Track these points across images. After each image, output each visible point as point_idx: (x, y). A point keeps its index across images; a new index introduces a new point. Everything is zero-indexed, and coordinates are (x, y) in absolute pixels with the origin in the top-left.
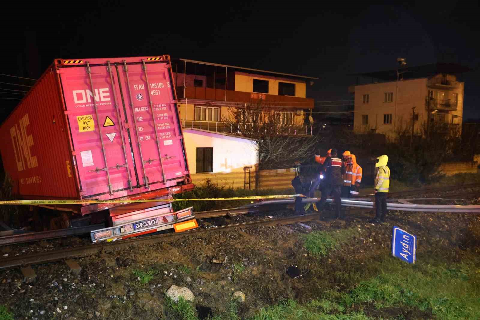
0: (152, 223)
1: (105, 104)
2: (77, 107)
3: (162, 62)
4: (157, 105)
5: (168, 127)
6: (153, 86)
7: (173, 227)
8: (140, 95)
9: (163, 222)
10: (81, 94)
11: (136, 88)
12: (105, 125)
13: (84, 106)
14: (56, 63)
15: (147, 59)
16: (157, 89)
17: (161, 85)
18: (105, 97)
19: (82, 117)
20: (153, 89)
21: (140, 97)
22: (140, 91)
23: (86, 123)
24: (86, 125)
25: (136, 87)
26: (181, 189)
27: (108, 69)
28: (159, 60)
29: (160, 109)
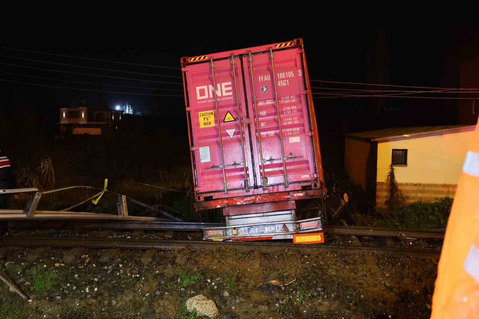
0: (269, 229)
1: (227, 98)
2: (199, 102)
3: (294, 47)
4: (284, 97)
5: (296, 122)
6: (282, 75)
7: (292, 237)
8: (264, 87)
9: (283, 230)
10: (203, 90)
11: (261, 80)
12: (225, 121)
13: (206, 101)
14: (182, 61)
15: (276, 46)
16: (286, 79)
17: (291, 74)
18: (227, 91)
19: (204, 112)
20: (280, 80)
21: (265, 89)
22: (264, 82)
23: (206, 119)
24: (206, 121)
25: (261, 78)
26: (306, 195)
27: (231, 62)
28: (290, 46)
29: (288, 101)
